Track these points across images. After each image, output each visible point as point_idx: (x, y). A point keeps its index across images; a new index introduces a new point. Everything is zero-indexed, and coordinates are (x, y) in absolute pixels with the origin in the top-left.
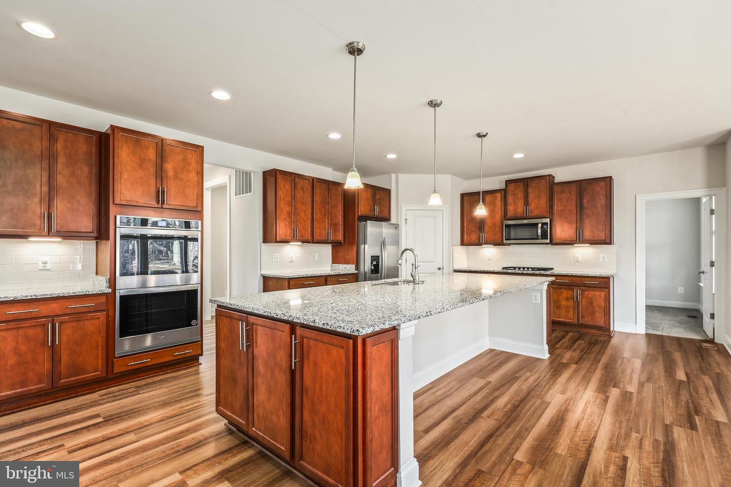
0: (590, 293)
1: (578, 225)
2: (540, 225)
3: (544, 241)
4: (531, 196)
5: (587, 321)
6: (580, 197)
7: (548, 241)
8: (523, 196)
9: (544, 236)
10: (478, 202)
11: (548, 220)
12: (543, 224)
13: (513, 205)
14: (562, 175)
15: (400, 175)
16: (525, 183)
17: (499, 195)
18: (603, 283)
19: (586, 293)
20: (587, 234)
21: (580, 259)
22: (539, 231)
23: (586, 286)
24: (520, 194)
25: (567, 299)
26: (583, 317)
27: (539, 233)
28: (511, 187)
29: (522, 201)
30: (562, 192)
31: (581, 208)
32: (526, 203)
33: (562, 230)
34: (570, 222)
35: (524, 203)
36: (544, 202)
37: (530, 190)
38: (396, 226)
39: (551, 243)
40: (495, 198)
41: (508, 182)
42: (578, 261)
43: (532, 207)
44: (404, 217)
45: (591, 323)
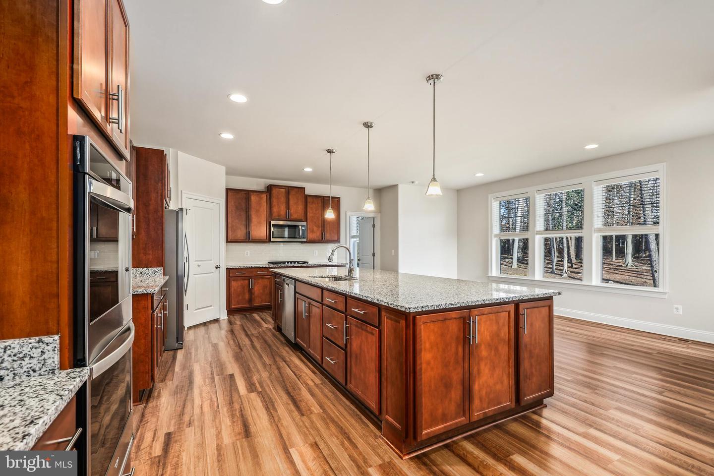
8: (285, 201)
13: (276, 207)
17: (264, 196)
36: (300, 208)
40: (261, 198)
43: (292, 211)
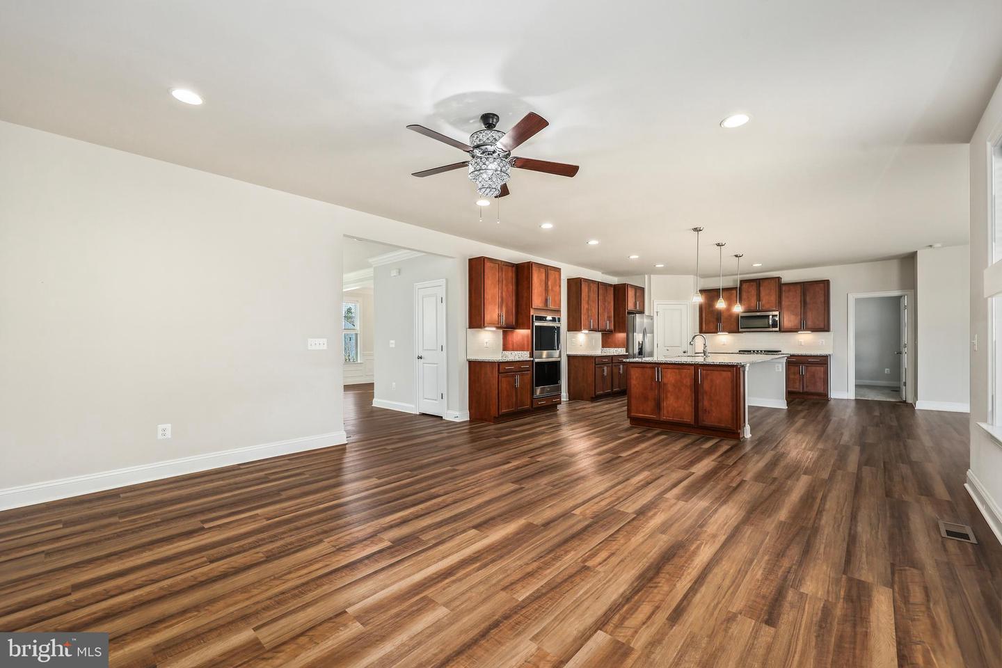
0: (813, 369)
1: (802, 316)
2: (771, 317)
3: (774, 329)
4: (763, 294)
5: (811, 389)
6: (804, 294)
7: (777, 329)
9: (774, 325)
10: (718, 297)
11: (777, 313)
12: (773, 316)
14: (788, 276)
15: (652, 276)
16: (758, 283)
18: (823, 361)
19: (809, 368)
20: (810, 323)
21: (803, 344)
22: (770, 321)
23: (809, 363)
24: (753, 291)
25: (794, 374)
26: (807, 387)
27: (771, 323)
28: (745, 286)
29: (755, 297)
30: (789, 291)
31: (804, 303)
32: (759, 299)
33: (788, 320)
34: (796, 315)
35: (757, 299)
37: (761, 288)
38: (651, 318)
39: (780, 331)
41: (742, 282)
42: (801, 345)
44: (655, 310)
45: (813, 391)
